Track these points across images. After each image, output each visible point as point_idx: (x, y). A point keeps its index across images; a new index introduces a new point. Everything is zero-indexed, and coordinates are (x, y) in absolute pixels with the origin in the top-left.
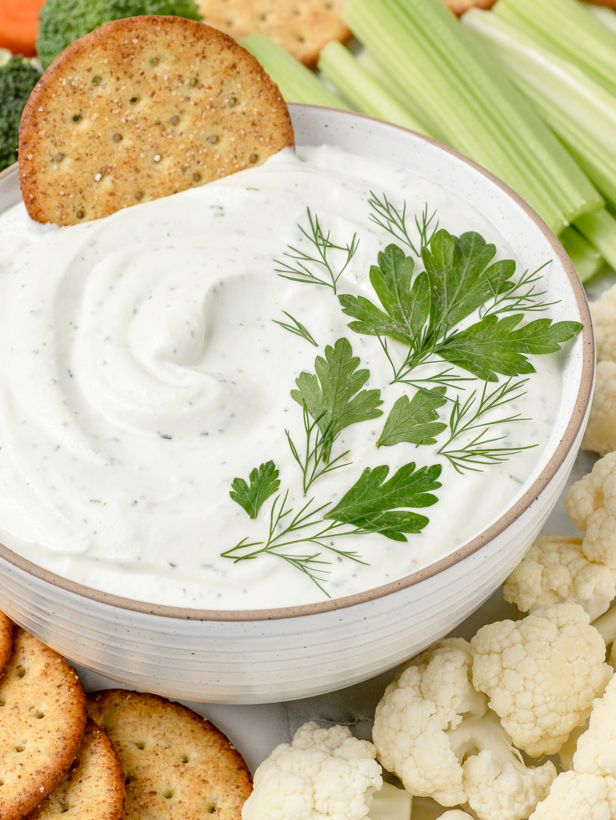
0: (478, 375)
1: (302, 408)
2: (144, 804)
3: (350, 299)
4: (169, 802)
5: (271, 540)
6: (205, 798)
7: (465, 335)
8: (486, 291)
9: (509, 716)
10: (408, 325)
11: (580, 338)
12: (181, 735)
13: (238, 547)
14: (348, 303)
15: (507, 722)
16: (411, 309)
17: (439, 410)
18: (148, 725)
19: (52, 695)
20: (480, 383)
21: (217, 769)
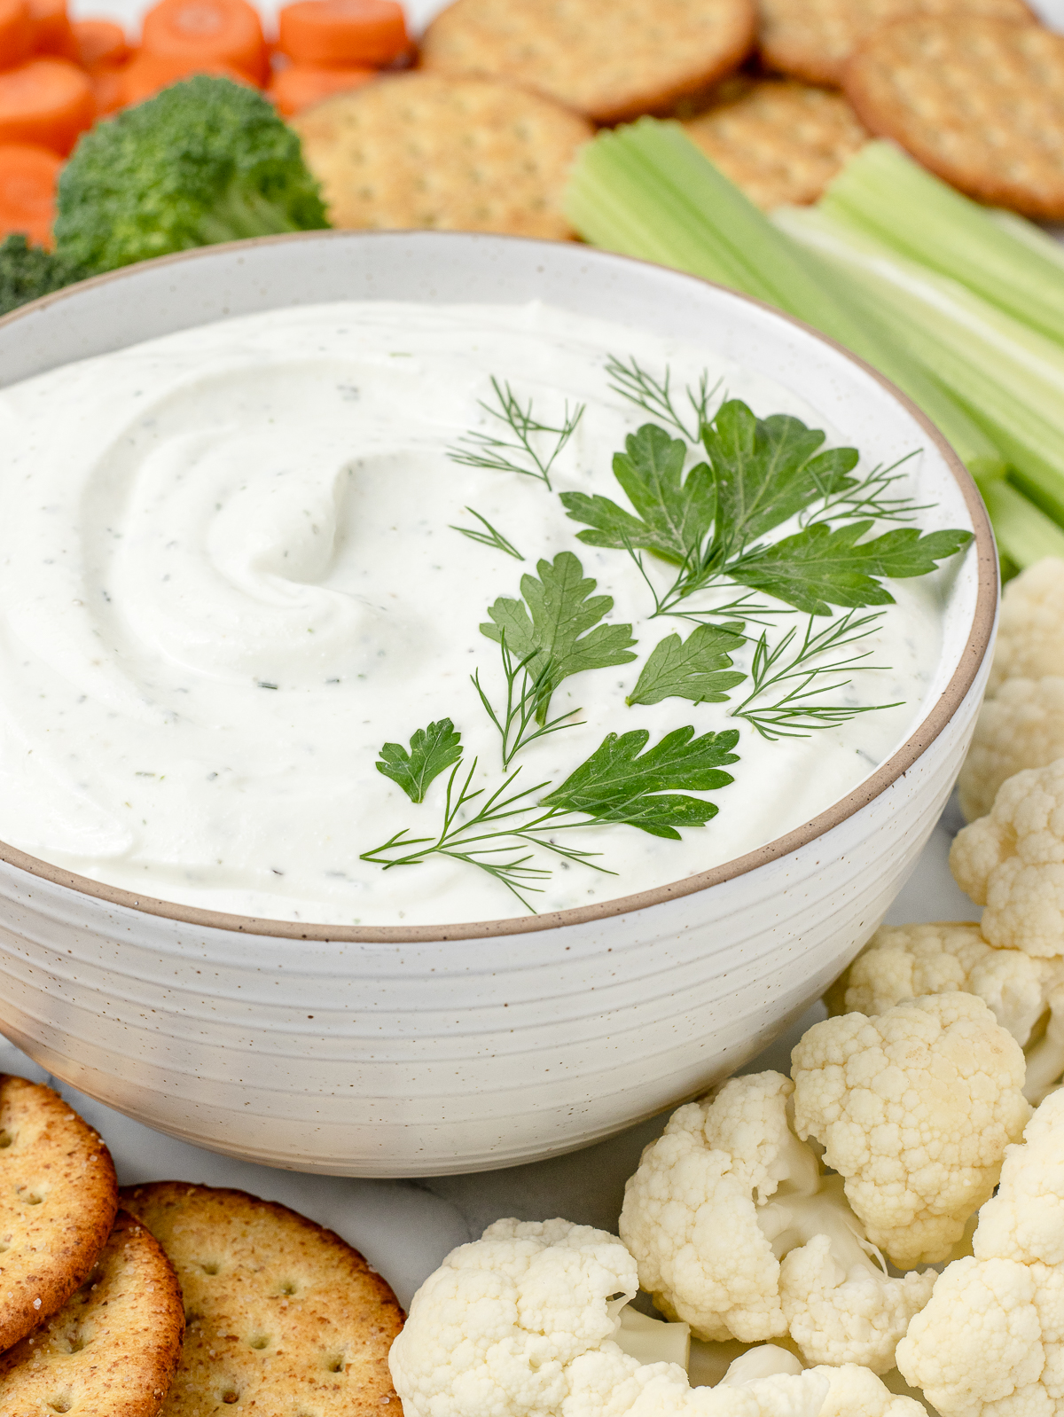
0: (797, 606)
1: (497, 647)
2: (216, 1355)
3: (580, 499)
4: (259, 1354)
5: (447, 835)
6: (323, 1347)
7: (774, 552)
8: (809, 490)
9: (859, 1174)
10: (677, 535)
11: (973, 553)
12: (282, 1250)
13: (389, 845)
14: (575, 503)
15: (856, 1186)
16: (682, 514)
17: (733, 654)
18: (224, 1235)
19: (58, 1168)
20: (802, 618)
21: (345, 1302)
